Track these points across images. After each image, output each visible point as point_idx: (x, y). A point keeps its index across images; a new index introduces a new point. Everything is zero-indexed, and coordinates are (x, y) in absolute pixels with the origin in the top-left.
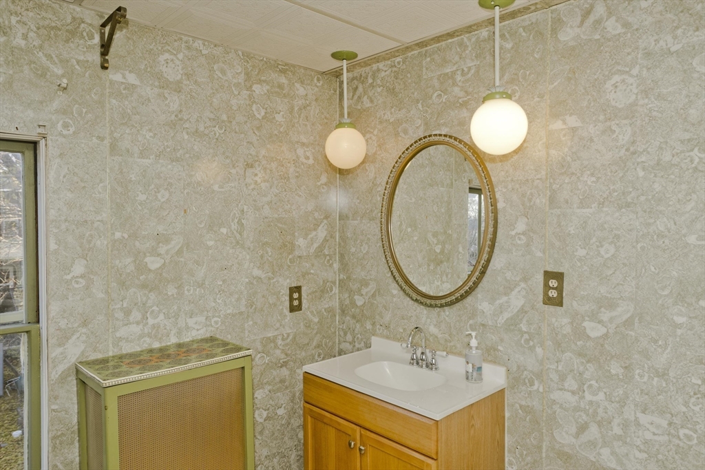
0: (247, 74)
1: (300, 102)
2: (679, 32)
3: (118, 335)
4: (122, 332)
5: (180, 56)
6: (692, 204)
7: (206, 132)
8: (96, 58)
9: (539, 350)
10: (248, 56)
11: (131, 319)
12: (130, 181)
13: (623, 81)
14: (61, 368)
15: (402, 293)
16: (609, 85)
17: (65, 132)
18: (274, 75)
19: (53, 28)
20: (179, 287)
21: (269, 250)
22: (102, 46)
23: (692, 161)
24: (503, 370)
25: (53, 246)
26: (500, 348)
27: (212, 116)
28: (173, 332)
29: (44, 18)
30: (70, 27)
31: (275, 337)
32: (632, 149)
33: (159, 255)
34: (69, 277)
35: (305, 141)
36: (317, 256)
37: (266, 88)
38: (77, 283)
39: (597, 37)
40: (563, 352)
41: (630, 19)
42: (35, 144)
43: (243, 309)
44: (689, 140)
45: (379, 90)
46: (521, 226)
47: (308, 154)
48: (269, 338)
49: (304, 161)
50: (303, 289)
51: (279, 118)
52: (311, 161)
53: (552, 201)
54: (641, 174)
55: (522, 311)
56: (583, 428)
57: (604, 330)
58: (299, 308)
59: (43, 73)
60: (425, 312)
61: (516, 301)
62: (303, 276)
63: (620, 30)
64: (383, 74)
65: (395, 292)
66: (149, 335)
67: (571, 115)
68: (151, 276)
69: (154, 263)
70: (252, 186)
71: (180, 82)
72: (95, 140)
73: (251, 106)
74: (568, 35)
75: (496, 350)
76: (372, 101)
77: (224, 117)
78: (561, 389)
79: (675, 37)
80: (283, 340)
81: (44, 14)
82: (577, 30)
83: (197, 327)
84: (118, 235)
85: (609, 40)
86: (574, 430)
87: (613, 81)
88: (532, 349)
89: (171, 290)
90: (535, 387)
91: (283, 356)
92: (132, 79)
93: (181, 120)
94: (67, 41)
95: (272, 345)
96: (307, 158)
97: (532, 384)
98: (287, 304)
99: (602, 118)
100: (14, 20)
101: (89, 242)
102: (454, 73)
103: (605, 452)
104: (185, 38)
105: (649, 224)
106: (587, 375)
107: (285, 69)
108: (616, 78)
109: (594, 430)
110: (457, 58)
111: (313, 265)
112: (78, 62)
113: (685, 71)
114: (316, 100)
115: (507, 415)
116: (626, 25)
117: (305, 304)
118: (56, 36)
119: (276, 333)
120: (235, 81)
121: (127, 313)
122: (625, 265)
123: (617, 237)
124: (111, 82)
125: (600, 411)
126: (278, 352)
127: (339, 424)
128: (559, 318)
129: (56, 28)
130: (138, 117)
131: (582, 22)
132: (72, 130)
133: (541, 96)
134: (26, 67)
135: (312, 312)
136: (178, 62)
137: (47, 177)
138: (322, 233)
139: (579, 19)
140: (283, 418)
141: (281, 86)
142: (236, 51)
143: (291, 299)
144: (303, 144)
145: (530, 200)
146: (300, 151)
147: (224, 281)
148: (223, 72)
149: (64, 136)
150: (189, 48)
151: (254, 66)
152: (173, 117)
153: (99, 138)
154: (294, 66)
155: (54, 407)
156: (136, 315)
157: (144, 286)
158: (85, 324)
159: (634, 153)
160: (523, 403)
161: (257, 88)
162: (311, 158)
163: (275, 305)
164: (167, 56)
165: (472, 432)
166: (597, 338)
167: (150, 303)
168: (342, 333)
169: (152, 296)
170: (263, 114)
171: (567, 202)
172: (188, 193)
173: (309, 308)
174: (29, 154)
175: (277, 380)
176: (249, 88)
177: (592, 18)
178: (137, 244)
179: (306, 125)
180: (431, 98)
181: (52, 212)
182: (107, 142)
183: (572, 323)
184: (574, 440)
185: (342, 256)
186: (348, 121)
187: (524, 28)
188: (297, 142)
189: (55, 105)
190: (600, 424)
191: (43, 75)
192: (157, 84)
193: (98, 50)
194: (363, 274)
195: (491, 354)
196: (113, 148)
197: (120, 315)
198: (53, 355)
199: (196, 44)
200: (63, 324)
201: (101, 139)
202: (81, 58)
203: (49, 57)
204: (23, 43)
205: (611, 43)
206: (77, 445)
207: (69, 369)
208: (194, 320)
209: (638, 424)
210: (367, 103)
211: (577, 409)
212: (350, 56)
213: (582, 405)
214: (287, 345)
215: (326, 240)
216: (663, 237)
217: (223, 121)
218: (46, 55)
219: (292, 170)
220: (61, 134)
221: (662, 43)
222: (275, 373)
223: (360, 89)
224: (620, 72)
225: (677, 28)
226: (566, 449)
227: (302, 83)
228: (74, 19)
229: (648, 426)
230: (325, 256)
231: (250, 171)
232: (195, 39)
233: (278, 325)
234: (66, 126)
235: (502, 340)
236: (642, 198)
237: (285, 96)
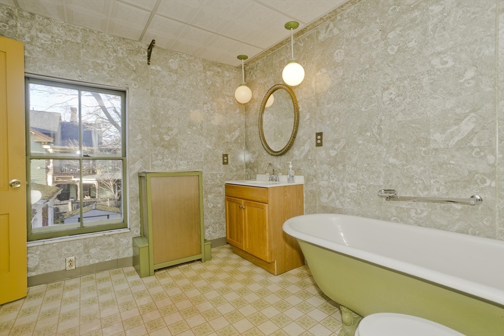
0: (204, 67)
1: (227, 79)
2: (356, 30)
3: (153, 163)
4: (155, 163)
5: (177, 60)
6: (363, 95)
7: (187, 89)
8: (146, 61)
9: (315, 166)
10: (204, 60)
11: (158, 158)
12: (158, 106)
13: (340, 52)
14: (133, 172)
15: (267, 154)
16: (335, 54)
17: (135, 87)
18: (215, 68)
19: (131, 50)
20: (177, 148)
21: (214, 138)
22: (148, 56)
23: (362, 79)
24: (303, 177)
25: (130, 128)
26: (302, 168)
27: (190, 83)
28: (174, 166)
29: (129, 47)
30: (137, 50)
31: (217, 174)
32: (343, 78)
33: (169, 135)
34: (136, 140)
35: (229, 95)
36: (235, 143)
37: (212, 73)
38: (139, 142)
39: (331, 36)
40: (323, 165)
41: (341, 28)
42: (125, 92)
43: (203, 161)
44: (361, 71)
45: (258, 71)
46: (308, 117)
47: (231, 100)
48: (214, 174)
49: (229, 103)
50: (229, 156)
51: (218, 85)
52: (232, 103)
53: (318, 104)
54: (346, 87)
55: (309, 151)
56: (330, 194)
57: (336, 152)
58: (227, 163)
59: (128, 66)
60: (276, 160)
61: (307, 147)
62: (229, 150)
63: (338, 32)
64: (260, 65)
65: (265, 154)
66: (165, 165)
67: (323, 68)
68: (166, 143)
69: (167, 138)
70: (206, 111)
71: (177, 70)
72: (145, 90)
73: (206, 80)
74: (322, 37)
75: (300, 169)
76: (256, 77)
77: (195, 84)
78: (322, 180)
79: (355, 32)
80: (220, 176)
81: (129, 45)
82: (324, 35)
83: (183, 165)
84: (153, 126)
85: (335, 37)
86: (327, 196)
87: (336, 53)
88: (312, 166)
89: (173, 149)
90: (314, 182)
91: (220, 182)
92: (159, 68)
93: (177, 84)
94: (136, 55)
95: (215, 177)
96: (230, 102)
97: (313, 181)
98: (222, 161)
99: (333, 67)
100: (119, 48)
101: (143, 127)
102: (284, 59)
103: (337, 202)
104: (179, 53)
105: (350, 106)
106: (331, 172)
107: (220, 65)
108: (338, 51)
109: (333, 194)
110: (285, 53)
111: (233, 146)
112: (140, 62)
113: (359, 44)
114: (234, 78)
115: (304, 196)
116: (340, 30)
117: (230, 162)
118: (132, 53)
119: (217, 172)
120: (199, 70)
121: (157, 156)
122: (342, 124)
123: (340, 114)
124: (151, 69)
125: (335, 186)
126: (218, 180)
127: (236, 200)
128: (321, 151)
129: (132, 50)
130: (161, 82)
131: (326, 31)
132: (137, 86)
133: (313, 63)
134: (122, 64)
135: (233, 166)
136: (176, 62)
137: (129, 103)
138: (237, 133)
139: (325, 30)
140: (220, 208)
141: (218, 72)
142: (199, 58)
143: (223, 159)
144: (228, 96)
145: (310, 105)
146: (227, 99)
147: (195, 148)
148: (194, 66)
149: (135, 89)
150: (180, 57)
151: (207, 64)
152: (174, 83)
153: (147, 89)
154: (224, 64)
155: (131, 186)
156: (160, 157)
157: (163, 146)
158: (141, 157)
159: (344, 79)
160: (310, 189)
161: (208, 73)
162: (232, 102)
163: (216, 161)
164: (172, 60)
165: (286, 198)
166: (334, 156)
167: (165, 153)
168: (246, 176)
169: (166, 150)
170: (211, 83)
171: (323, 103)
172: (180, 112)
173: (231, 164)
174: (123, 96)
175: (217, 192)
176: (205, 73)
177: (329, 29)
178: (160, 130)
179: (229, 88)
180: (276, 71)
181: (130, 115)
182: (149, 91)
183: (325, 152)
184: (327, 200)
185: (246, 143)
186: (245, 83)
187: (307, 37)
188: (226, 95)
189: (132, 77)
190: (335, 191)
191: (128, 67)
192: (168, 70)
193: (147, 58)
194: (254, 149)
195: (298, 172)
196: (152, 94)
197: (154, 156)
198: (130, 167)
199: (183, 56)
200: (134, 156)
201: (147, 90)
202: (141, 61)
203: (130, 60)
204: (121, 55)
205: (335, 38)
206: (139, 202)
207: (136, 173)
208: (183, 162)
209: (348, 188)
210: (254, 78)
211: (328, 187)
212: (245, 58)
213: (330, 185)
214: (222, 178)
215: (239, 136)
216: (354, 110)
217: (194, 85)
218: (129, 60)
219: (223, 106)
220: (133, 88)
221: (351, 35)
222: (216, 189)
223: (252, 73)
224: (339, 48)
225: (356, 28)
226: (325, 205)
227: (228, 71)
228: (139, 47)
229: (351, 188)
230: (239, 143)
231: (205, 106)
232: (183, 53)
233: (218, 169)
234: (135, 85)
235: (302, 165)
236: (347, 96)
237: (220, 76)
